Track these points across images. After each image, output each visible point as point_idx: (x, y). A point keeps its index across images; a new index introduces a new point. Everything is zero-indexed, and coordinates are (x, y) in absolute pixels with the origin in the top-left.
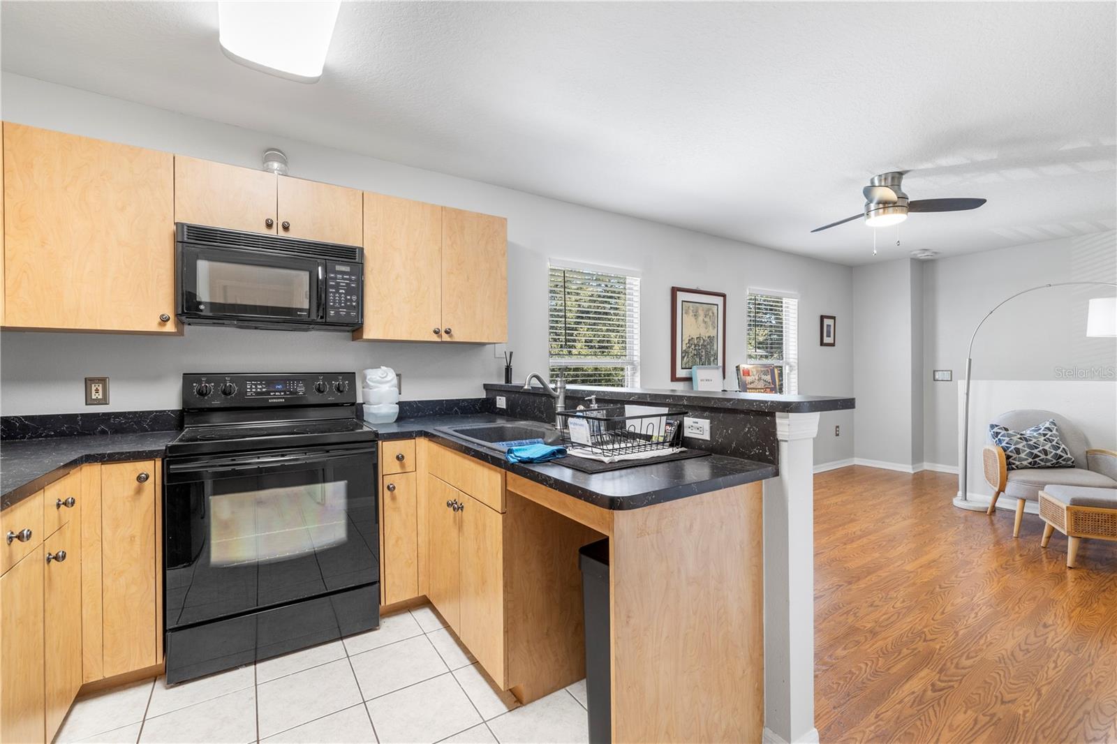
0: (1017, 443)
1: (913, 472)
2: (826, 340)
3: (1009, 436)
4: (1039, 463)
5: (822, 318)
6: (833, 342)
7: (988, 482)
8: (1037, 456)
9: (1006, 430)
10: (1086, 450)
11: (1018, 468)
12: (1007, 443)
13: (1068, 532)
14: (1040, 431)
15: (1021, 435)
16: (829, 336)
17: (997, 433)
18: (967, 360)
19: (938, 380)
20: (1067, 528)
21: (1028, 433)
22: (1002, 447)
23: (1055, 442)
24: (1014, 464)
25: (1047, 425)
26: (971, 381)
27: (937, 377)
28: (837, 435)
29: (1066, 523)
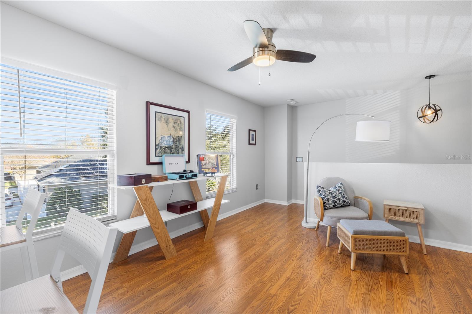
0: (328, 195)
1: (288, 205)
2: (252, 142)
3: (325, 192)
4: (337, 206)
5: (250, 130)
6: (255, 143)
7: (316, 215)
8: (336, 202)
9: (323, 188)
10: (354, 196)
11: (328, 209)
12: (324, 196)
13: (352, 250)
14: (337, 189)
15: (330, 191)
16: (253, 140)
17: (320, 190)
18: (308, 152)
19: (298, 162)
20: (352, 248)
21: (332, 189)
22: (322, 198)
23: (343, 194)
24: (326, 206)
25: (339, 185)
26: (309, 163)
27: (297, 160)
28: (257, 189)
29: (351, 245)
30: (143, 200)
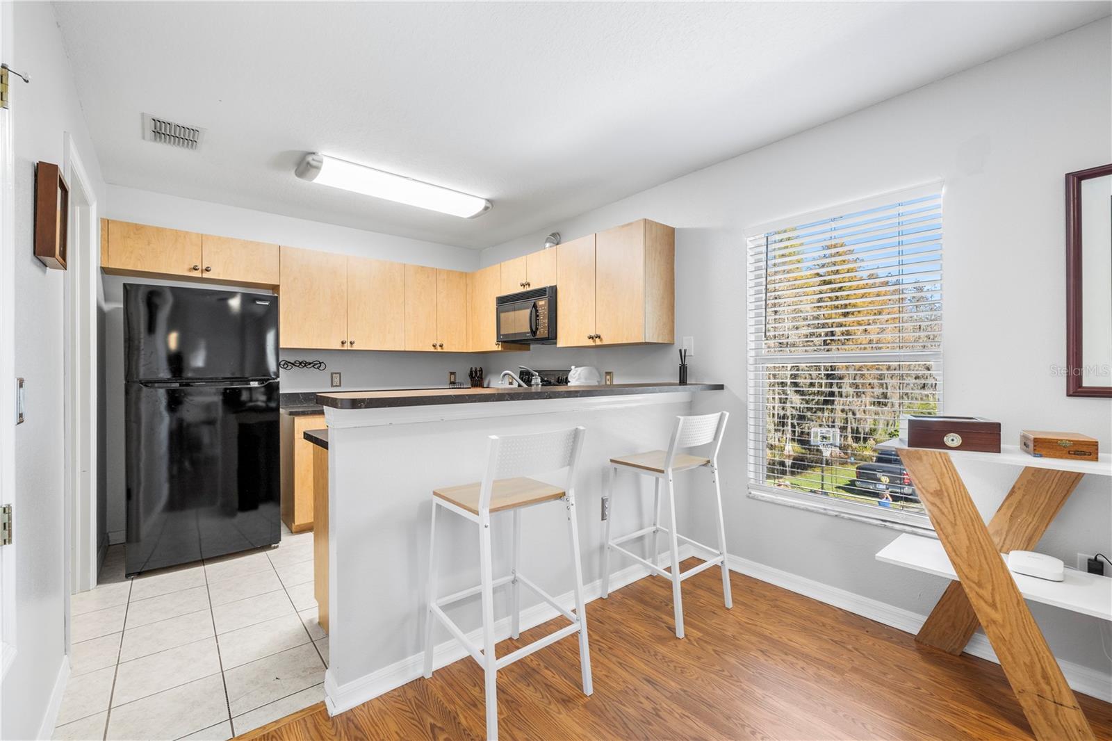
30: (927, 491)
